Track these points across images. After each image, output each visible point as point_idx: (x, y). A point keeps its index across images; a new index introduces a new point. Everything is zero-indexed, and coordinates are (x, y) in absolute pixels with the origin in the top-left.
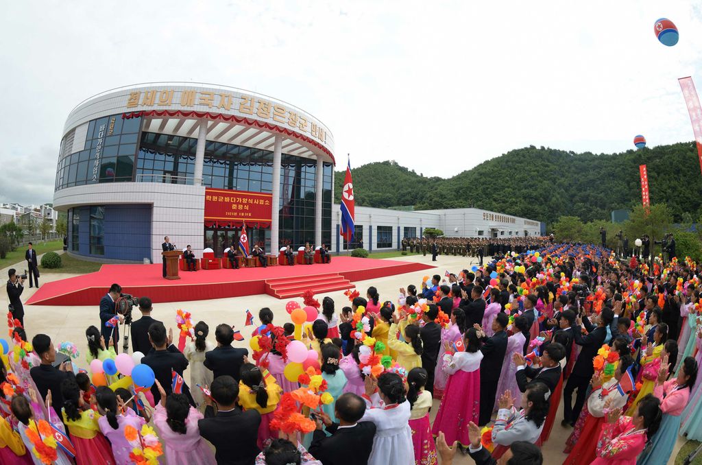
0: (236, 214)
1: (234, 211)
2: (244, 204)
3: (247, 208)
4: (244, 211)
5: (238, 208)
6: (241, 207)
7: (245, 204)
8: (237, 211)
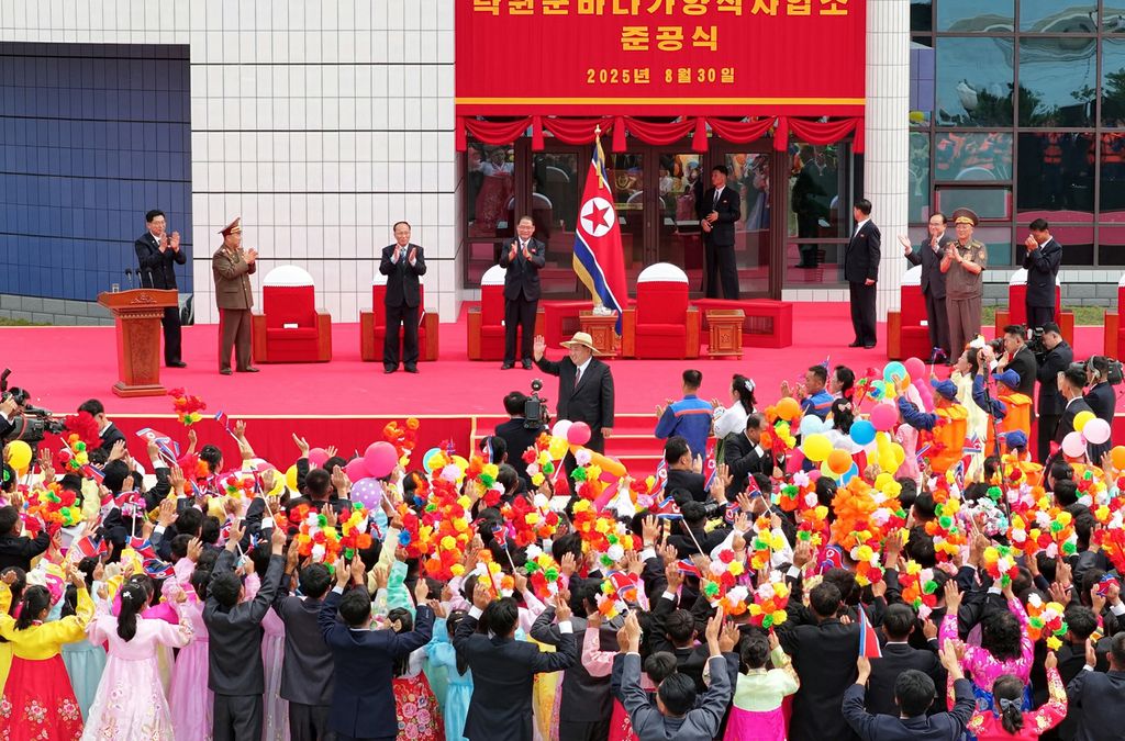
0: (642, 76)
1: (634, 60)
2: (689, 24)
3: (708, 39)
4: (690, 56)
5: (653, 42)
6: (671, 38)
7: (697, 20)
8: (654, 58)
